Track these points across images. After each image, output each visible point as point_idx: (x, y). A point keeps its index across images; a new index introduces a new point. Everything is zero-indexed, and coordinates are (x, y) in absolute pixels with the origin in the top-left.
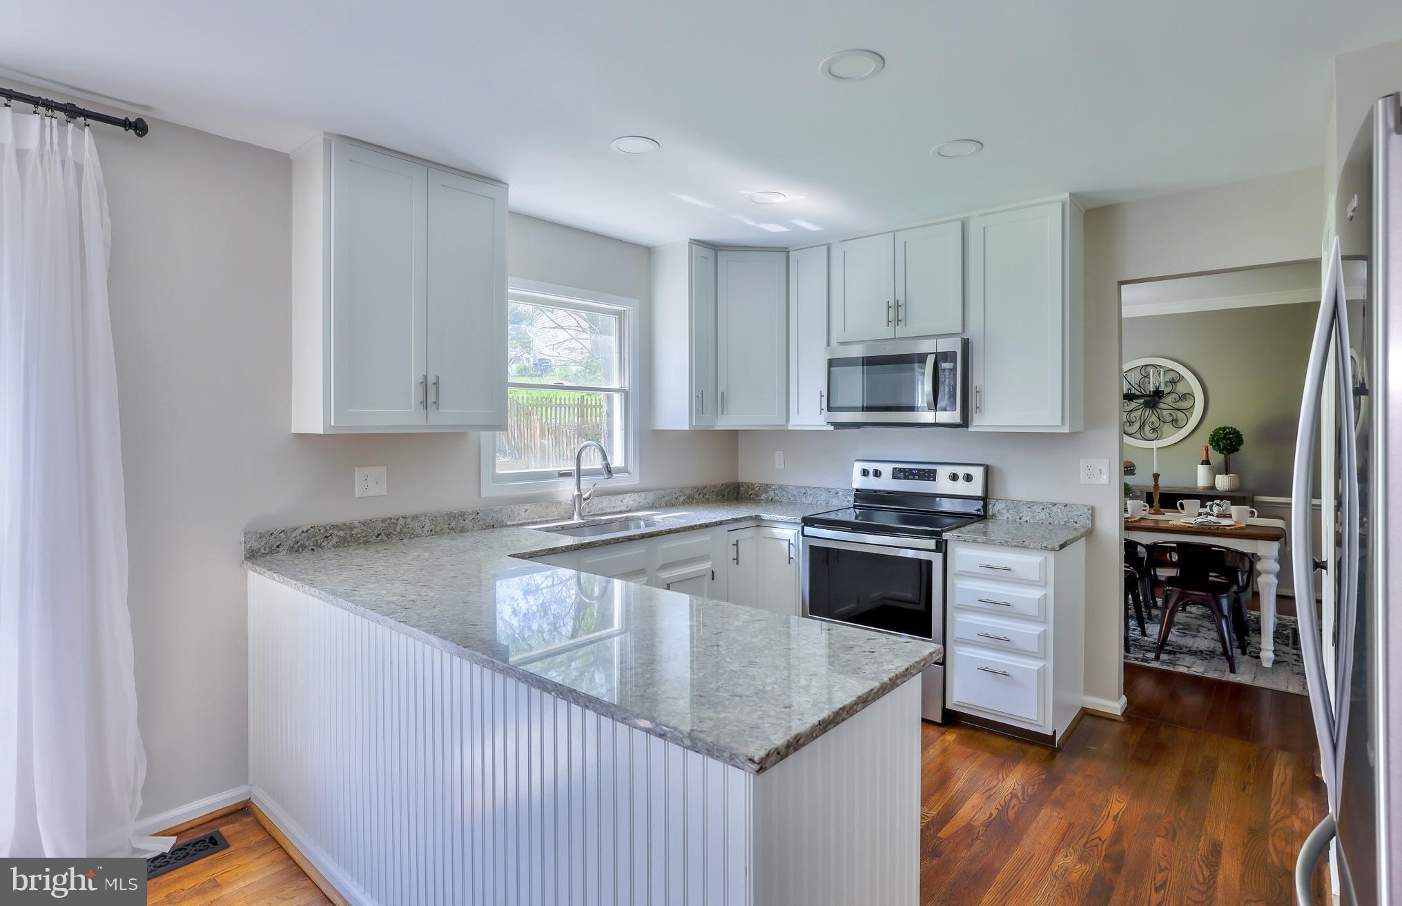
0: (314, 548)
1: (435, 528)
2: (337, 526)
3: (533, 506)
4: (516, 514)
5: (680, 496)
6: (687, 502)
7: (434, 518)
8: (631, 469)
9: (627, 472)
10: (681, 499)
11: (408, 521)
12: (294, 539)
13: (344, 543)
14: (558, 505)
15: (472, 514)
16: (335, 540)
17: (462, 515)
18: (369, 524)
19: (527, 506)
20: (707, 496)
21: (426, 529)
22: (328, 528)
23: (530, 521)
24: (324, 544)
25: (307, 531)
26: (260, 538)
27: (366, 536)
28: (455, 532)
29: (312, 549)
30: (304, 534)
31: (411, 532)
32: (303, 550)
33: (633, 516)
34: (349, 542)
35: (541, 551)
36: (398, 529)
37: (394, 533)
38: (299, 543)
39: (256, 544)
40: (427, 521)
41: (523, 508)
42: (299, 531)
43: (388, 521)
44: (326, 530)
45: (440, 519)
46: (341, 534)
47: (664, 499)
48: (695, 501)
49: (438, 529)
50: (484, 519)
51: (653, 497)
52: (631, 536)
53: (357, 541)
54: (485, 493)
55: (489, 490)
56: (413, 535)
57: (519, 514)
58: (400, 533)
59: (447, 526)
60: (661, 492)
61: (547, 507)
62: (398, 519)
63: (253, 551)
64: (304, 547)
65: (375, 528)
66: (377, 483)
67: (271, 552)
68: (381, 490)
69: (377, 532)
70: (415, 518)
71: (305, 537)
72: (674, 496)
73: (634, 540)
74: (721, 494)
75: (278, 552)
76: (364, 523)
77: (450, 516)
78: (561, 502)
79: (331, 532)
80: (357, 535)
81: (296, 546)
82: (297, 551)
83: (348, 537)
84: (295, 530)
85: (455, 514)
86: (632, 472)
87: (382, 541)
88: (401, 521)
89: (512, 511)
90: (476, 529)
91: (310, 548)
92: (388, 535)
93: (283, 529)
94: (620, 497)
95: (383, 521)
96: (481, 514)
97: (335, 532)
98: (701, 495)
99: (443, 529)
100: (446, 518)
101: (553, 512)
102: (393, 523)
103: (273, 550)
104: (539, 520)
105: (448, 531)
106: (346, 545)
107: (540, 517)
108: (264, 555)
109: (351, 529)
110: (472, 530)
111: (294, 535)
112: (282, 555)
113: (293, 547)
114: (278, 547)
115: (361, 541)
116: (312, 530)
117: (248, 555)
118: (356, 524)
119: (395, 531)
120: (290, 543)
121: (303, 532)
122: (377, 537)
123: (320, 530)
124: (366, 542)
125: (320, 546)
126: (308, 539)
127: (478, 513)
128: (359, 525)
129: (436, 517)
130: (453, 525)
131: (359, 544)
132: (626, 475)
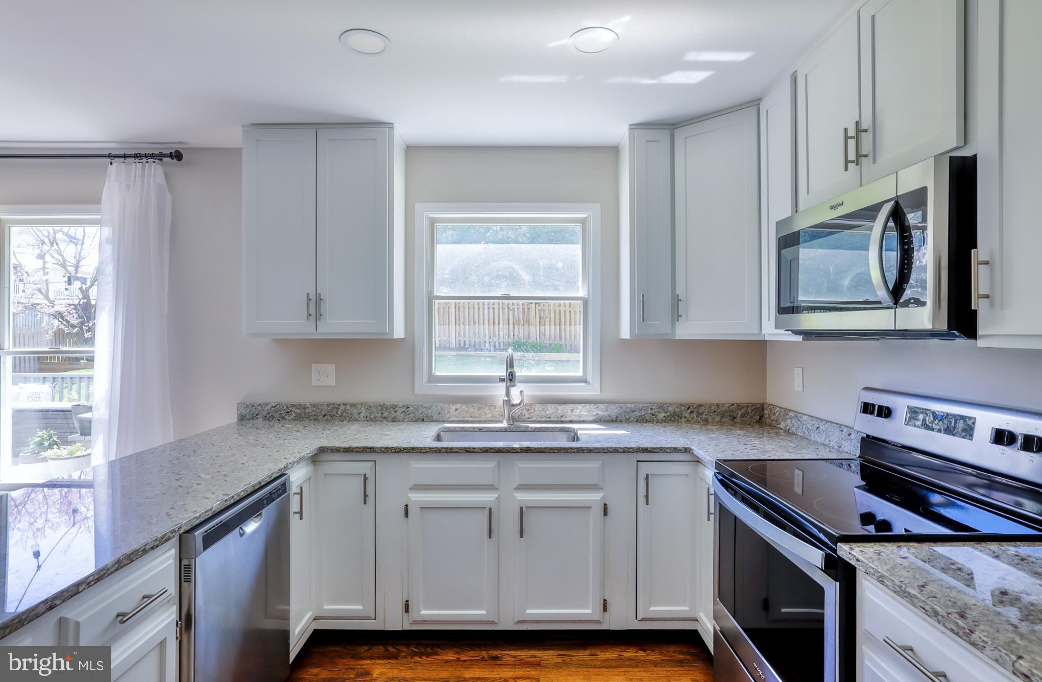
0: (280, 419)
1: (370, 416)
2: (295, 406)
3: (464, 407)
4: (446, 412)
5: (659, 412)
6: (670, 420)
7: (369, 407)
8: (589, 378)
9: (586, 381)
10: (661, 416)
11: (348, 407)
12: (267, 411)
13: (300, 419)
14: (492, 408)
15: (403, 407)
16: (293, 415)
17: (394, 407)
18: (317, 406)
19: (458, 406)
20: (704, 416)
21: (362, 415)
22: (289, 406)
23: (460, 419)
24: (286, 417)
25: (275, 406)
26: (246, 407)
27: (315, 415)
28: (388, 421)
29: (279, 420)
30: (273, 409)
31: (350, 416)
32: (273, 419)
33: (569, 428)
34: (303, 418)
35: (357, 448)
36: (339, 412)
37: (337, 415)
38: (270, 415)
39: (244, 411)
40: (363, 409)
41: (453, 407)
42: (270, 406)
43: (331, 407)
44: (288, 407)
45: (374, 409)
46: (298, 411)
47: (634, 413)
48: (683, 420)
49: (372, 417)
50: (414, 413)
51: (616, 411)
52: (470, 448)
53: (309, 417)
54: (418, 390)
55: (422, 388)
56: (352, 419)
57: (449, 412)
58: (341, 416)
59: (380, 415)
60: (629, 406)
61: (479, 409)
62: (339, 405)
63: (242, 415)
64: (273, 417)
65: (322, 410)
66: (328, 376)
67: (253, 418)
68: (331, 381)
69: (323, 413)
70: (353, 405)
71: (273, 411)
72: (650, 411)
73: (474, 452)
74: (730, 416)
75: (257, 418)
76: (314, 405)
77: (383, 407)
78: (495, 406)
79: (291, 409)
80: (309, 413)
81: (268, 416)
82: (269, 419)
83: (302, 414)
84: (267, 405)
85: (387, 406)
86: (591, 381)
87: (327, 420)
88: (342, 407)
89: (442, 408)
90: (406, 420)
91: (277, 418)
92: (332, 416)
93: (260, 403)
94: (570, 406)
95: (328, 405)
96: (411, 409)
97: (294, 409)
98: (694, 415)
99: (376, 417)
100: (379, 408)
101: (486, 414)
102: (336, 408)
103: (254, 417)
104: (471, 419)
105: (381, 419)
106: (301, 420)
107: (471, 417)
108: (249, 419)
109: (305, 408)
110: (403, 421)
111: (267, 408)
112: (259, 421)
113: (266, 417)
114: (257, 415)
115: (312, 418)
116: (278, 406)
117: (240, 418)
118: (308, 405)
119: (337, 414)
120: (265, 413)
121: (272, 407)
122: (324, 416)
123: (283, 407)
124: (316, 420)
125: (283, 418)
126: (276, 412)
127: (408, 407)
128: (310, 406)
129: (370, 407)
130: (386, 414)
131: (311, 420)
132: (583, 384)
